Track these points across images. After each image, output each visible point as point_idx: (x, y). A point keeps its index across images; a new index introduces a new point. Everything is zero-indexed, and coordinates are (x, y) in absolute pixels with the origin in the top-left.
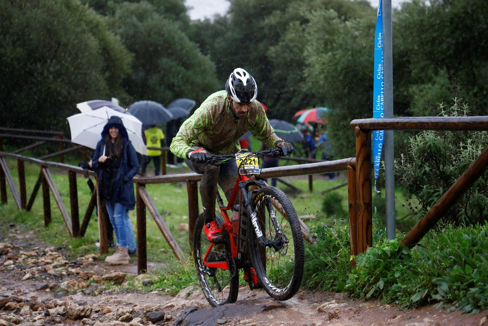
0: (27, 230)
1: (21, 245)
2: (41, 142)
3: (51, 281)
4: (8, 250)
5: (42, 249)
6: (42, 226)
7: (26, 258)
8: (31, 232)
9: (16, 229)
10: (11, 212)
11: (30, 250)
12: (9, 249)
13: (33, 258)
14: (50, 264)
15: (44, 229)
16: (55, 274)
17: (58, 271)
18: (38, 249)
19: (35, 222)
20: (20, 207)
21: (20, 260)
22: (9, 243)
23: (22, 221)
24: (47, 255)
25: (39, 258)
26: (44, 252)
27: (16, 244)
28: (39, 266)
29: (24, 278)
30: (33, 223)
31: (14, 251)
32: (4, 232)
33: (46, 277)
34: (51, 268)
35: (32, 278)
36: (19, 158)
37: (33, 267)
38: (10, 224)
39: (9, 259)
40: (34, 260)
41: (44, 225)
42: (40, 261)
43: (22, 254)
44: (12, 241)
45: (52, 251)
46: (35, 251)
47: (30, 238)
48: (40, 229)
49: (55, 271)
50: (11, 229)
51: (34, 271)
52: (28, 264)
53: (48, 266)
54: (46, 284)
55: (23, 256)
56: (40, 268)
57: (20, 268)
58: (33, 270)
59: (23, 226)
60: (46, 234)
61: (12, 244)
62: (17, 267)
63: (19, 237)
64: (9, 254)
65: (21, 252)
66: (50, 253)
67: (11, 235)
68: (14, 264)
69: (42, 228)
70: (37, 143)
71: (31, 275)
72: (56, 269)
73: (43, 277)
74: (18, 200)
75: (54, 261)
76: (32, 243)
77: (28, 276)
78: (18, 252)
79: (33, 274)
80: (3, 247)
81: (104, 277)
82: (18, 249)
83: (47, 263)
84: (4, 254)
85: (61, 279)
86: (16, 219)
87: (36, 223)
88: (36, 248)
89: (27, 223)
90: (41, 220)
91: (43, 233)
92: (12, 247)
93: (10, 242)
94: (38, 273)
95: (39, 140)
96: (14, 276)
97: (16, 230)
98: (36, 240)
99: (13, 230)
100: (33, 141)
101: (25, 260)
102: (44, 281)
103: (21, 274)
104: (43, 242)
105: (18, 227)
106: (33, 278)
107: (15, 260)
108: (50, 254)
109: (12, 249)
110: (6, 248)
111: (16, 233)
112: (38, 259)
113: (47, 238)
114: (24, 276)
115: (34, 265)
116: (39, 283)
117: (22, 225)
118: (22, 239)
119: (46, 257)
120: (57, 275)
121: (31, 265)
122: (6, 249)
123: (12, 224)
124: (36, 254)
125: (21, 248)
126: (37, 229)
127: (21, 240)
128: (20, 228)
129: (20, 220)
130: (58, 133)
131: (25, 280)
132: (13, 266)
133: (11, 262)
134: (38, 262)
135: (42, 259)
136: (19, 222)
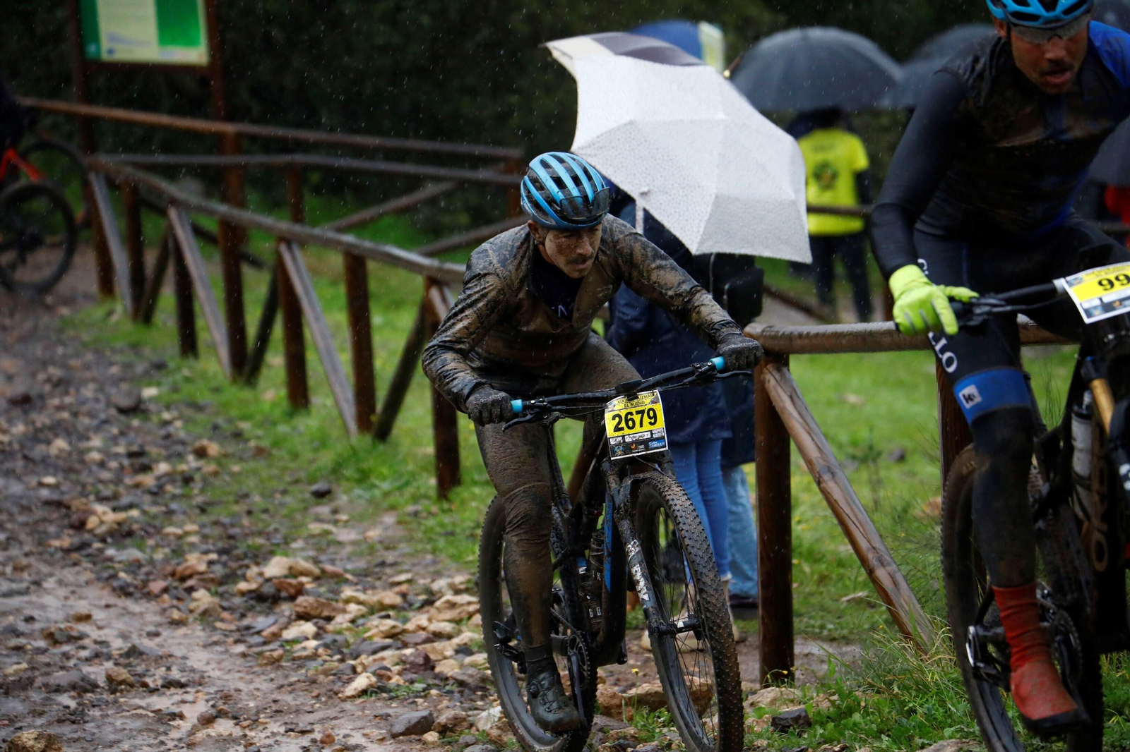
0: (377, 508)
1: (349, 567)
2: (444, 187)
3: (445, 703)
4: (302, 584)
5: (421, 581)
6: (426, 497)
7: (363, 616)
8: (389, 519)
9: (334, 504)
10: (322, 442)
11: (378, 583)
12: (304, 579)
13: (388, 617)
14: (449, 637)
15: (434, 509)
16: (460, 678)
17: (473, 665)
18: (409, 581)
19: (403, 480)
20: (353, 426)
21: (341, 621)
22: (306, 559)
23: (356, 476)
24: (438, 604)
25: (411, 614)
26: (429, 592)
27: (333, 562)
28: (405, 645)
29: (350, 690)
30: (397, 484)
31: (322, 589)
32: (289, 517)
33: (429, 687)
34: (449, 653)
35: (378, 690)
36: (349, 245)
37: (384, 648)
38: (315, 487)
39: (304, 617)
40: (390, 623)
41: (433, 493)
42: (410, 626)
43: (347, 601)
44: (321, 550)
45: (457, 592)
46: (397, 589)
47: (381, 542)
48: (419, 507)
49: (462, 666)
50: (317, 504)
51: (386, 663)
52: (370, 638)
53: (438, 645)
54: (425, 713)
55: (353, 607)
56: (408, 651)
57: (341, 653)
58: (383, 659)
59: (360, 497)
60: (442, 525)
61: (316, 561)
62: (326, 646)
63: (346, 535)
64: (300, 599)
65: (348, 592)
66: (449, 596)
67: (315, 528)
68: (317, 636)
69: (425, 502)
70: (430, 189)
71: (374, 679)
72: (468, 660)
73: (419, 686)
74: (347, 401)
75: (464, 628)
76: (390, 557)
77: (362, 682)
78: (336, 592)
79: (383, 674)
80: (285, 572)
81: (633, 692)
82: (339, 579)
83: (438, 636)
84: (285, 599)
85: (483, 698)
86: (336, 470)
87: (407, 484)
88: (403, 577)
89: (374, 486)
90: (425, 475)
91: (431, 522)
92: (317, 571)
93: (311, 553)
94: (400, 674)
95: (437, 179)
96: (314, 682)
97: (335, 512)
98: (404, 548)
99: (324, 510)
100: (414, 182)
101: (360, 621)
102: (420, 701)
103: (338, 675)
104: (429, 557)
105: (342, 499)
106: (382, 689)
107: (321, 622)
108: (448, 602)
109: (316, 579)
110: (295, 577)
111: (336, 522)
112: (406, 620)
113: (441, 543)
114: (350, 680)
115: (388, 641)
116: (400, 710)
117: (358, 491)
118: (354, 543)
119: (433, 611)
120: (469, 680)
121: (379, 641)
122: (293, 581)
123: (320, 486)
124: (398, 600)
125: (349, 576)
126: (410, 508)
127: (349, 549)
128: (351, 501)
129: (349, 472)
130: (501, 151)
131: (353, 697)
132: (313, 644)
133: (309, 628)
134: (404, 631)
135: (420, 619)
136: (348, 479)
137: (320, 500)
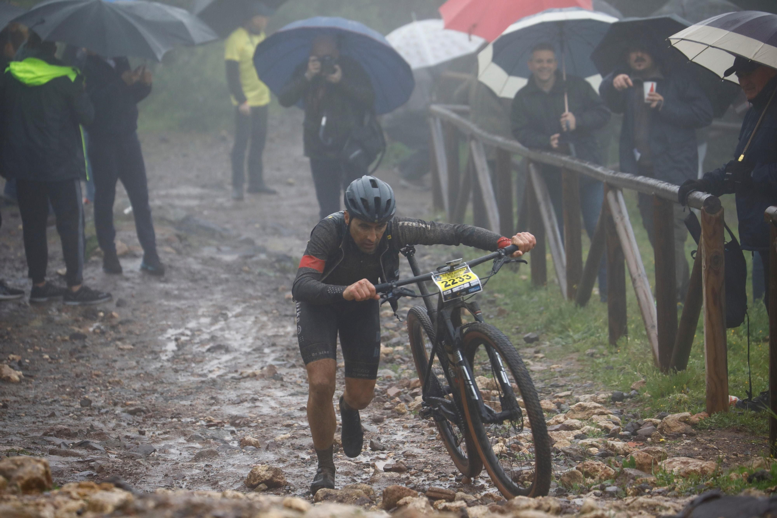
0: (565, 351)
5: (576, 396)
6: (602, 344)
9: (538, 348)
11: (546, 397)
14: (575, 429)
15: (605, 351)
16: (568, 451)
17: (582, 444)
23: (560, 329)
34: (569, 437)
38: (527, 335)
41: (606, 342)
48: (594, 351)
59: (557, 343)
60: (607, 362)
69: (601, 347)
71: (508, 449)
72: (580, 442)
83: (567, 427)
89: (568, 336)
91: (600, 360)
97: (537, 352)
98: (575, 376)
99: (530, 351)
105: (546, 344)
111: (534, 358)
113: (601, 373)
117: (557, 339)
120: (574, 453)
126: (589, 351)
128: (551, 346)
135: (559, 417)
136: (554, 332)
137: (529, 344)
